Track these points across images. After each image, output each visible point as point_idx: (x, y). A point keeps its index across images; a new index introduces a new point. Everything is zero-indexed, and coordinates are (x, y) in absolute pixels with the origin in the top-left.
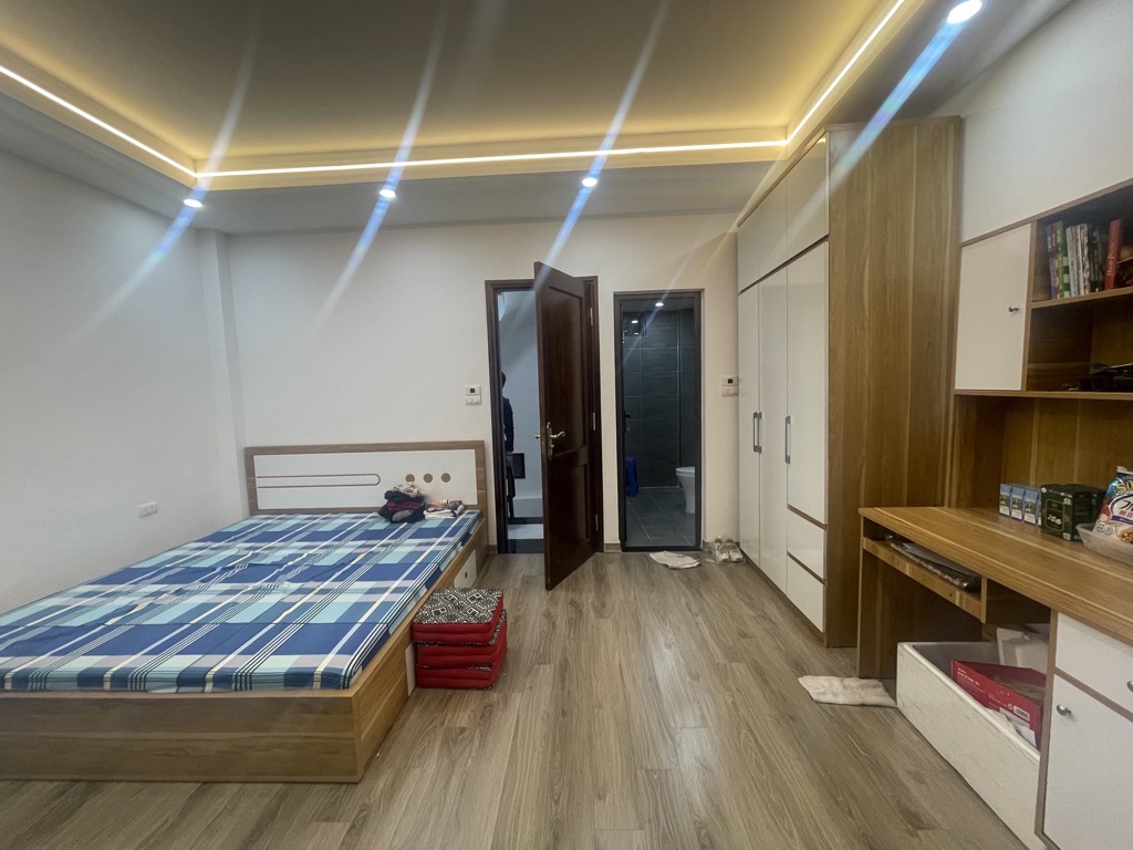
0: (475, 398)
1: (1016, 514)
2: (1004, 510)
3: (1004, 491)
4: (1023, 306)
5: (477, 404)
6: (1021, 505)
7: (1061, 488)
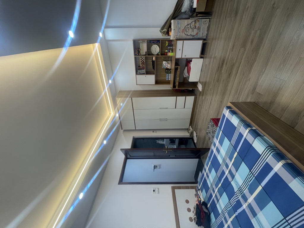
0: (156, 190)
1: (170, 78)
2: (169, 79)
3: (167, 80)
4: (145, 76)
5: (158, 189)
6: (168, 77)
7: (165, 72)
